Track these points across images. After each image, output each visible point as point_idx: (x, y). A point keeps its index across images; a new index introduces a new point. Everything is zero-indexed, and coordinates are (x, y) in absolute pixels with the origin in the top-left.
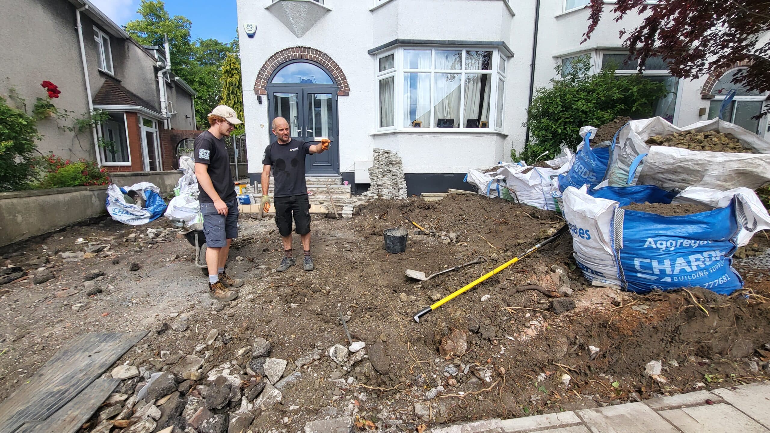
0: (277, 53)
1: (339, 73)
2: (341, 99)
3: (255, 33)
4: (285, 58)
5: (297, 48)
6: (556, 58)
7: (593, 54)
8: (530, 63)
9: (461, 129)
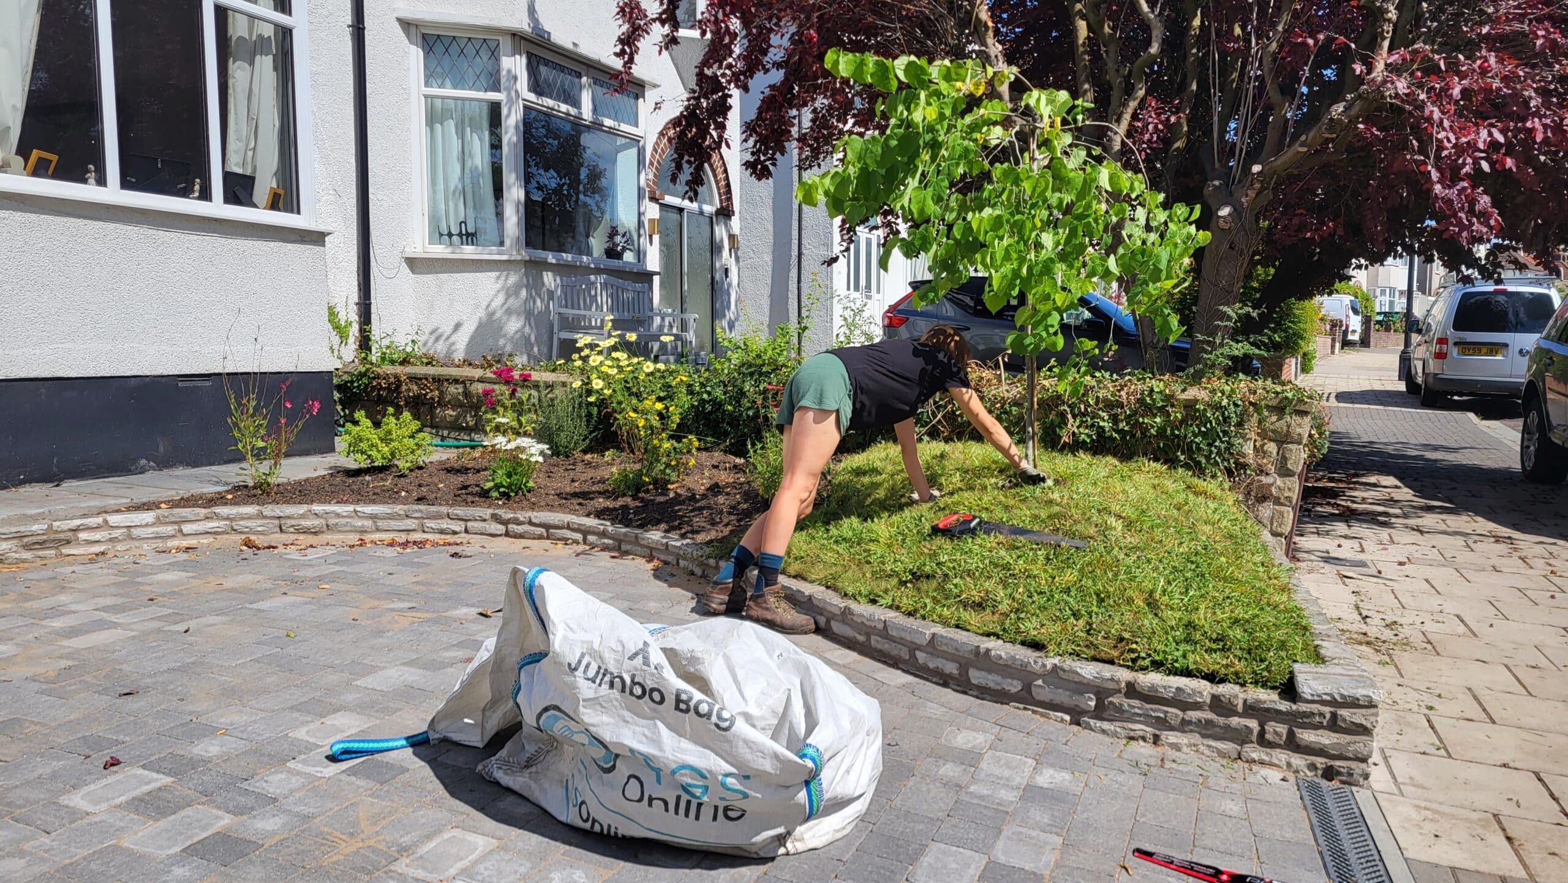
6: (406, 25)
7: (506, 43)
8: (348, 19)
9: (217, 207)
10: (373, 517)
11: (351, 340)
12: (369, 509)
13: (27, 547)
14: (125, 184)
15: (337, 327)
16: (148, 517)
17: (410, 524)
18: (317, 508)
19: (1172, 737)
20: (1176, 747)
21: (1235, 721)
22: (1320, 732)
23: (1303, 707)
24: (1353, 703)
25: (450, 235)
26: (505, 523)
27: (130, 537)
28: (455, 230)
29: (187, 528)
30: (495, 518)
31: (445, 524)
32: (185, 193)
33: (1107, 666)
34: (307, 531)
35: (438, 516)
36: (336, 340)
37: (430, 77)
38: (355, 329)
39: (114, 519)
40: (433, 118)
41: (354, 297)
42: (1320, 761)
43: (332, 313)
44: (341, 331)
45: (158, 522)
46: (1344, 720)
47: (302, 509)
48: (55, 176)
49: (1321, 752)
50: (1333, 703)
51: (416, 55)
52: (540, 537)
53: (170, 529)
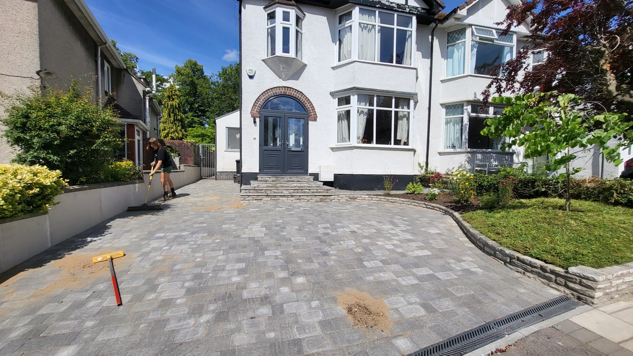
0: (269, 90)
1: (310, 105)
2: (311, 123)
3: (254, 75)
4: (273, 93)
5: (282, 87)
6: (442, 105)
7: (465, 104)
8: (428, 107)
9: (392, 146)
10: (403, 201)
11: (424, 169)
12: (402, 199)
13: (350, 199)
14: (377, 143)
15: (420, 167)
16: (368, 196)
17: (409, 203)
18: (394, 198)
19: (528, 274)
20: (529, 277)
21: (547, 274)
22: (575, 285)
23: (569, 275)
24: (588, 279)
25: (450, 147)
26: (426, 205)
27: (364, 199)
28: (451, 146)
29: (373, 199)
30: (424, 204)
31: (415, 204)
32: (388, 144)
33: (517, 253)
34: (392, 202)
35: (414, 202)
36: (420, 169)
37: (447, 114)
38: (425, 167)
39: (362, 196)
40: (447, 123)
41: (425, 160)
42: (575, 293)
43: (419, 164)
44: (421, 168)
45: (369, 197)
46: (584, 283)
47: (391, 198)
48: (367, 143)
49: (576, 291)
50: (580, 276)
51: (444, 110)
52: (432, 209)
53: (370, 199)
